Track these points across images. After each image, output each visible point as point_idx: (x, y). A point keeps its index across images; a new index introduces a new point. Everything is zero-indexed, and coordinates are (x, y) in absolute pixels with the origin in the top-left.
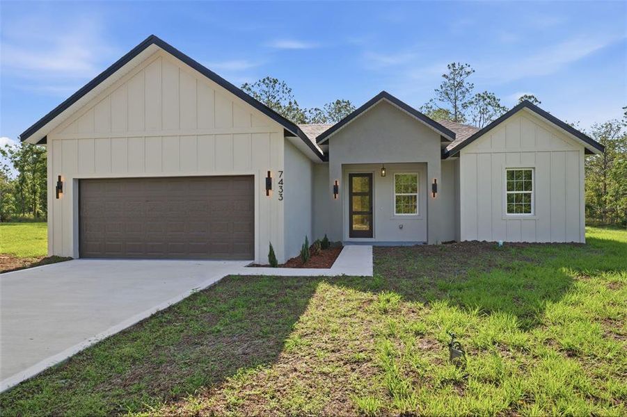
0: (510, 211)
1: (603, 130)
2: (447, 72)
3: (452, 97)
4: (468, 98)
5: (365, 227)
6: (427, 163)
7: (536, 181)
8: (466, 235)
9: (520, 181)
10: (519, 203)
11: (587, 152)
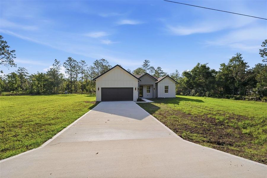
0: (165, 92)
1: (172, 74)
2: (145, 62)
3: (145, 67)
4: (148, 68)
5: (142, 95)
6: (153, 85)
7: (169, 88)
8: (159, 97)
9: (166, 88)
10: (166, 91)
11: (176, 83)
